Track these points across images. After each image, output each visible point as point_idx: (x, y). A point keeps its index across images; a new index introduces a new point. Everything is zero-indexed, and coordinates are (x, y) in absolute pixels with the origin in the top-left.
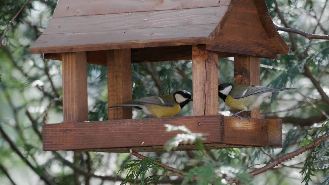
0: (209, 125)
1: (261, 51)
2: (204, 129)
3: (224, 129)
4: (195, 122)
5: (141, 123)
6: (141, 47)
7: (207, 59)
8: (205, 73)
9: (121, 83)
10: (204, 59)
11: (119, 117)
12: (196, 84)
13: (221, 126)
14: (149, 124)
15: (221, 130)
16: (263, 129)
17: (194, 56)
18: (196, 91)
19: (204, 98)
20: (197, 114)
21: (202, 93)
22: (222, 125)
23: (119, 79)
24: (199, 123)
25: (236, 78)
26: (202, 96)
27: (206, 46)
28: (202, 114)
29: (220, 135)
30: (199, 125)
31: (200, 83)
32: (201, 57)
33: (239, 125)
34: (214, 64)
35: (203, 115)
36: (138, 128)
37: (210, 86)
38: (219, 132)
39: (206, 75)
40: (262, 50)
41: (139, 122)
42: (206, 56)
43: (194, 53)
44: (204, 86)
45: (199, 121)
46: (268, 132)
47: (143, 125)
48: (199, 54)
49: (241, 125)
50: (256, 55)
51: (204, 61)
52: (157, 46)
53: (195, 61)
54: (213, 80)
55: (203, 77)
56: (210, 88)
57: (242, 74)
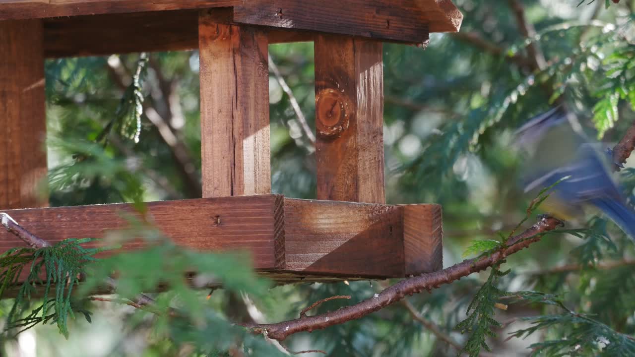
0: (245, 221)
1: (387, 25)
2: (231, 233)
3: (284, 232)
4: (207, 215)
5: (64, 219)
6: (60, 14)
7: (237, 46)
8: (233, 85)
9: (15, 112)
10: (232, 47)
11: (11, 203)
12: (209, 113)
13: (275, 225)
14: (85, 220)
15: (275, 235)
16: (391, 230)
17: (204, 38)
18: (211, 133)
19: (232, 152)
20: (211, 194)
21: (226, 136)
22: (277, 222)
23: (10, 101)
24: (218, 217)
25: (321, 97)
26: (226, 145)
27: (234, 12)
28: (226, 193)
29: (272, 248)
30: (216, 222)
31: (220, 111)
32: (222, 40)
33: (327, 221)
34: (257, 59)
35: (230, 195)
36: (58, 231)
37: (247, 119)
38: (269, 241)
39: (234, 88)
40: (388, 22)
41: (59, 216)
42: (236, 40)
43: (203, 30)
44: (230, 119)
45: (217, 213)
46: (405, 238)
47: (68, 224)
48: (216, 32)
49: (332, 221)
50: (371, 34)
51: (229, 51)
52: (104, 12)
53: (205, 53)
54: (256, 102)
55: (229, 94)
56: (247, 124)
57: (334, 86)
